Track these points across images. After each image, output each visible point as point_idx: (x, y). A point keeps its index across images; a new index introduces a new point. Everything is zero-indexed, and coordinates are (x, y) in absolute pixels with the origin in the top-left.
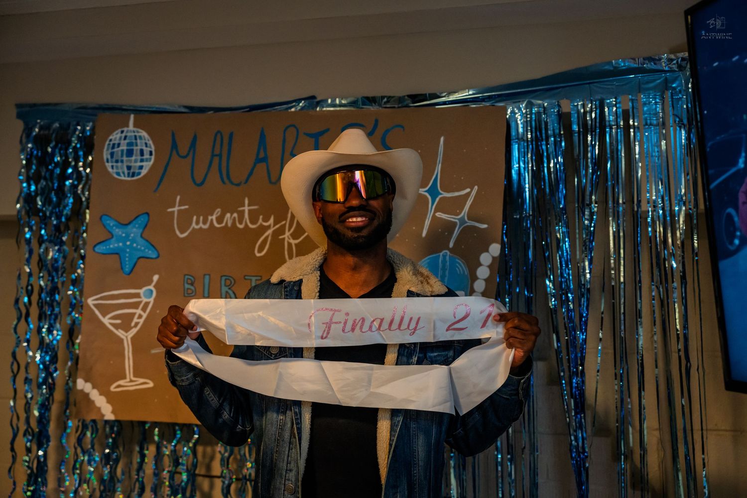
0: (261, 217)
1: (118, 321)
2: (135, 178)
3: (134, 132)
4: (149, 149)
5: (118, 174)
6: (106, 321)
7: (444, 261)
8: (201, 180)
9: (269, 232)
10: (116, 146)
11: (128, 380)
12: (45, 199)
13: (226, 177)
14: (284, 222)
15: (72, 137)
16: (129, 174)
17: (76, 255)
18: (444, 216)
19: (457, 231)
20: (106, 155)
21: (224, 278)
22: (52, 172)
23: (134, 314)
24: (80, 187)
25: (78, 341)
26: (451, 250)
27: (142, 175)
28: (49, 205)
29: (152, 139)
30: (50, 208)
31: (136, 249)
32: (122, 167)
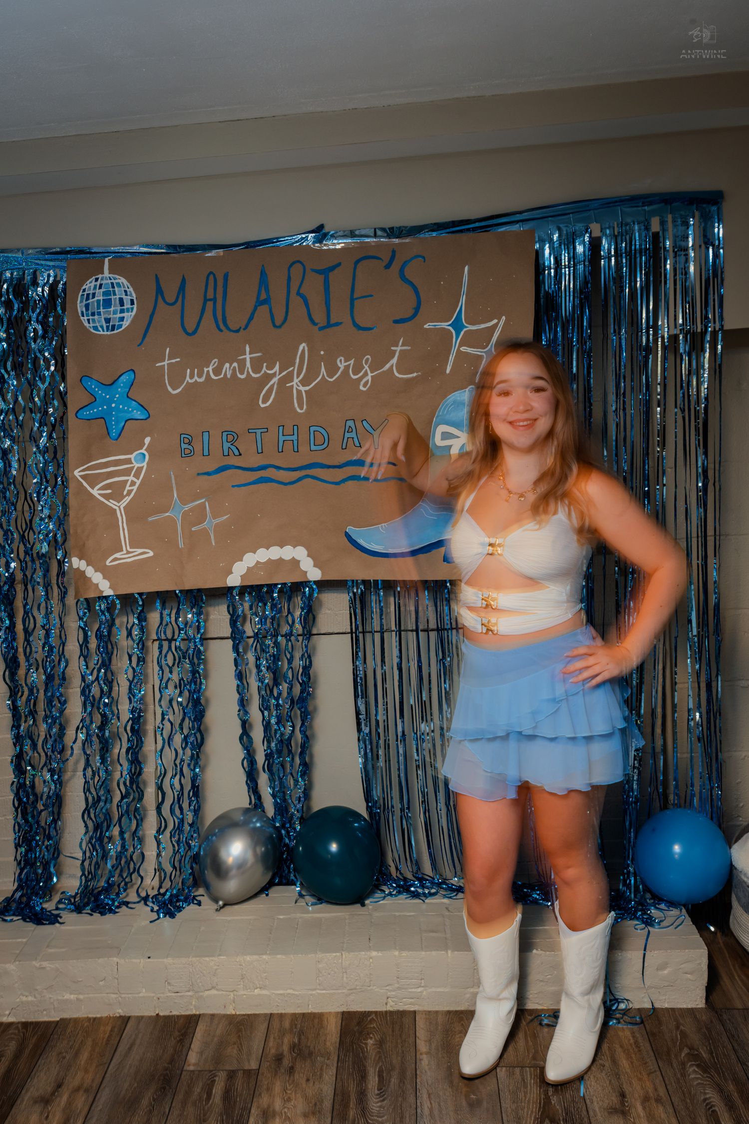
0: (265, 364)
1: (109, 491)
2: (115, 332)
3: (110, 279)
4: (129, 298)
5: (95, 328)
6: (95, 492)
8: (194, 329)
9: (275, 380)
10: (91, 296)
11: (125, 552)
13: (222, 323)
14: (291, 369)
16: (108, 327)
18: (469, 350)
20: (80, 307)
21: (225, 434)
23: (126, 482)
27: (123, 327)
29: (131, 285)
31: (123, 411)
32: (100, 321)
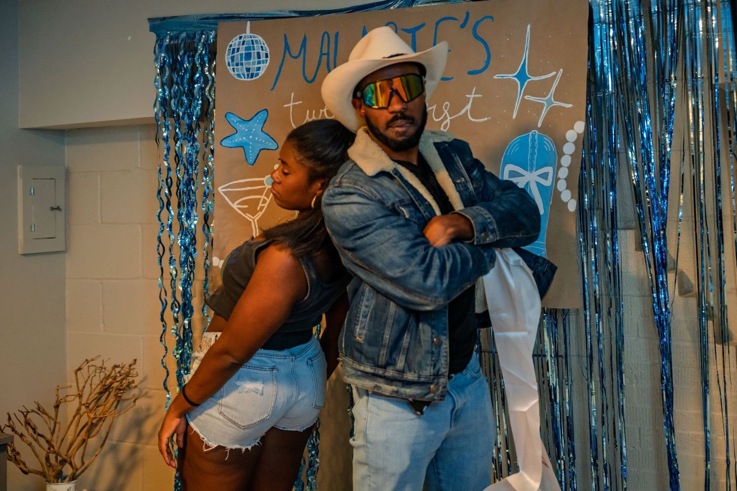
1: (246, 206)
2: (254, 79)
3: (251, 37)
4: (264, 52)
5: (239, 76)
6: (235, 206)
7: (533, 140)
8: (312, 78)
10: (236, 51)
12: (178, 102)
15: (198, 45)
16: (248, 75)
17: (207, 150)
18: (532, 98)
19: (545, 111)
20: (227, 59)
22: (182, 78)
23: (260, 199)
24: (207, 88)
25: (212, 225)
26: (539, 130)
27: (260, 75)
28: (182, 107)
29: (266, 42)
30: (183, 109)
31: (258, 142)
32: (242, 70)
